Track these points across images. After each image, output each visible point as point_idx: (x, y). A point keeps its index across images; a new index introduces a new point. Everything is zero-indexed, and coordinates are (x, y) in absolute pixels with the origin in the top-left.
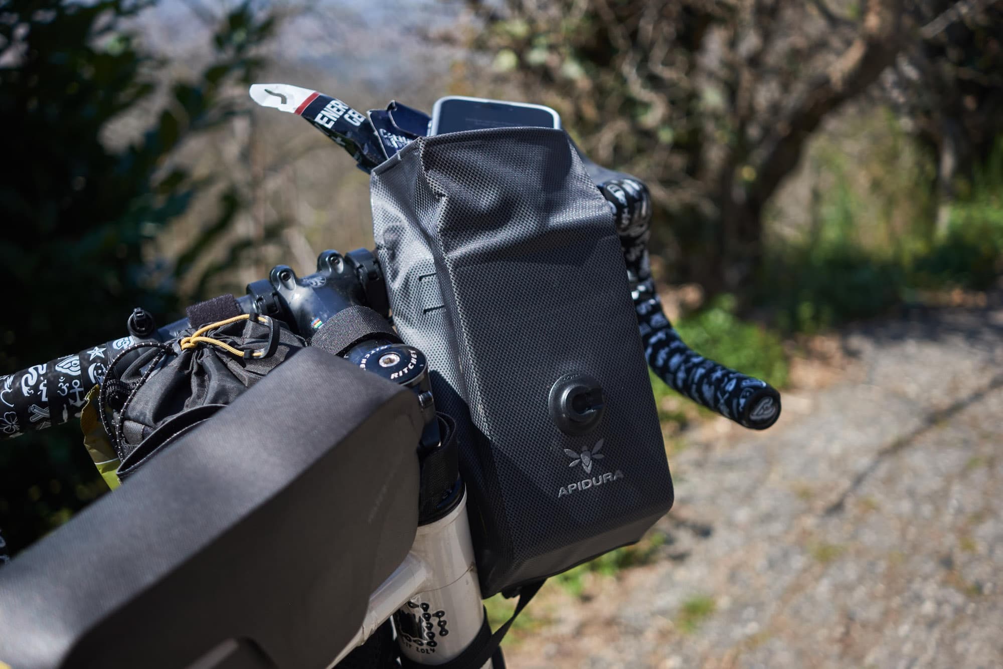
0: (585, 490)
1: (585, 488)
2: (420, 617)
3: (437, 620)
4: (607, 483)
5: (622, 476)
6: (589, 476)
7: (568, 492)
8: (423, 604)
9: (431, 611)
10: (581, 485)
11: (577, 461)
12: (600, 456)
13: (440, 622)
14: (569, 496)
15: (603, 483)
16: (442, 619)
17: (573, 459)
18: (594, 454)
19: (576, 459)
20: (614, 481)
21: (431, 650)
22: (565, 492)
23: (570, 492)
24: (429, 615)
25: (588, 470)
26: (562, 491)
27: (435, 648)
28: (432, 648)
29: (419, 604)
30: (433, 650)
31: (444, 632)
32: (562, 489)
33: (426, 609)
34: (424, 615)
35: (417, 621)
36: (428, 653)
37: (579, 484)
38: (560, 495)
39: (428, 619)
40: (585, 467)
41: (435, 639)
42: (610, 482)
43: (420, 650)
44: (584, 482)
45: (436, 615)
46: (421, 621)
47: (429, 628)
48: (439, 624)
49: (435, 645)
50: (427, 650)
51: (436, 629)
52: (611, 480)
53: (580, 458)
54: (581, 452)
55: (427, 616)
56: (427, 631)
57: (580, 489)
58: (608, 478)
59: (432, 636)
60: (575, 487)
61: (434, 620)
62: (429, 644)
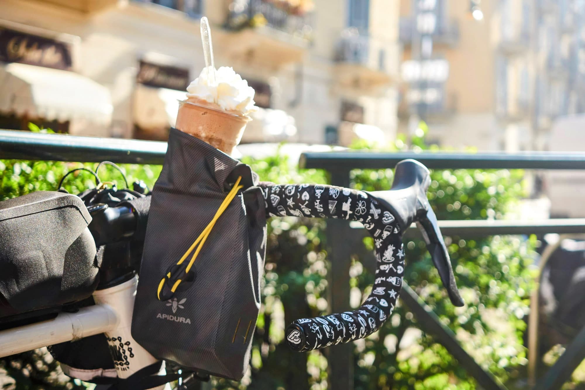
1: (170, 319)
2: (119, 346)
3: (127, 347)
4: (181, 322)
5: (190, 323)
6: (174, 315)
7: (162, 317)
8: (119, 337)
9: (123, 342)
10: (169, 317)
11: (170, 304)
12: (182, 307)
14: (162, 319)
15: (179, 322)
17: (168, 302)
18: (179, 304)
22: (160, 317)
23: (163, 318)
25: (174, 311)
26: (159, 316)
28: (128, 366)
29: (116, 337)
30: (128, 368)
31: (132, 355)
32: (160, 314)
33: (120, 341)
34: (120, 344)
35: (118, 349)
36: (126, 370)
37: (168, 316)
38: (158, 317)
39: (122, 347)
40: (173, 309)
41: (128, 360)
42: (183, 323)
43: (123, 369)
44: (171, 316)
45: (126, 344)
46: (119, 349)
47: (124, 353)
48: (128, 350)
49: (129, 364)
50: (126, 368)
51: (127, 353)
52: (184, 322)
53: (172, 303)
54: (174, 301)
55: (122, 345)
56: (123, 355)
57: (168, 319)
58: (183, 320)
59: (126, 358)
60: (166, 316)
61: (125, 347)
62: (126, 364)
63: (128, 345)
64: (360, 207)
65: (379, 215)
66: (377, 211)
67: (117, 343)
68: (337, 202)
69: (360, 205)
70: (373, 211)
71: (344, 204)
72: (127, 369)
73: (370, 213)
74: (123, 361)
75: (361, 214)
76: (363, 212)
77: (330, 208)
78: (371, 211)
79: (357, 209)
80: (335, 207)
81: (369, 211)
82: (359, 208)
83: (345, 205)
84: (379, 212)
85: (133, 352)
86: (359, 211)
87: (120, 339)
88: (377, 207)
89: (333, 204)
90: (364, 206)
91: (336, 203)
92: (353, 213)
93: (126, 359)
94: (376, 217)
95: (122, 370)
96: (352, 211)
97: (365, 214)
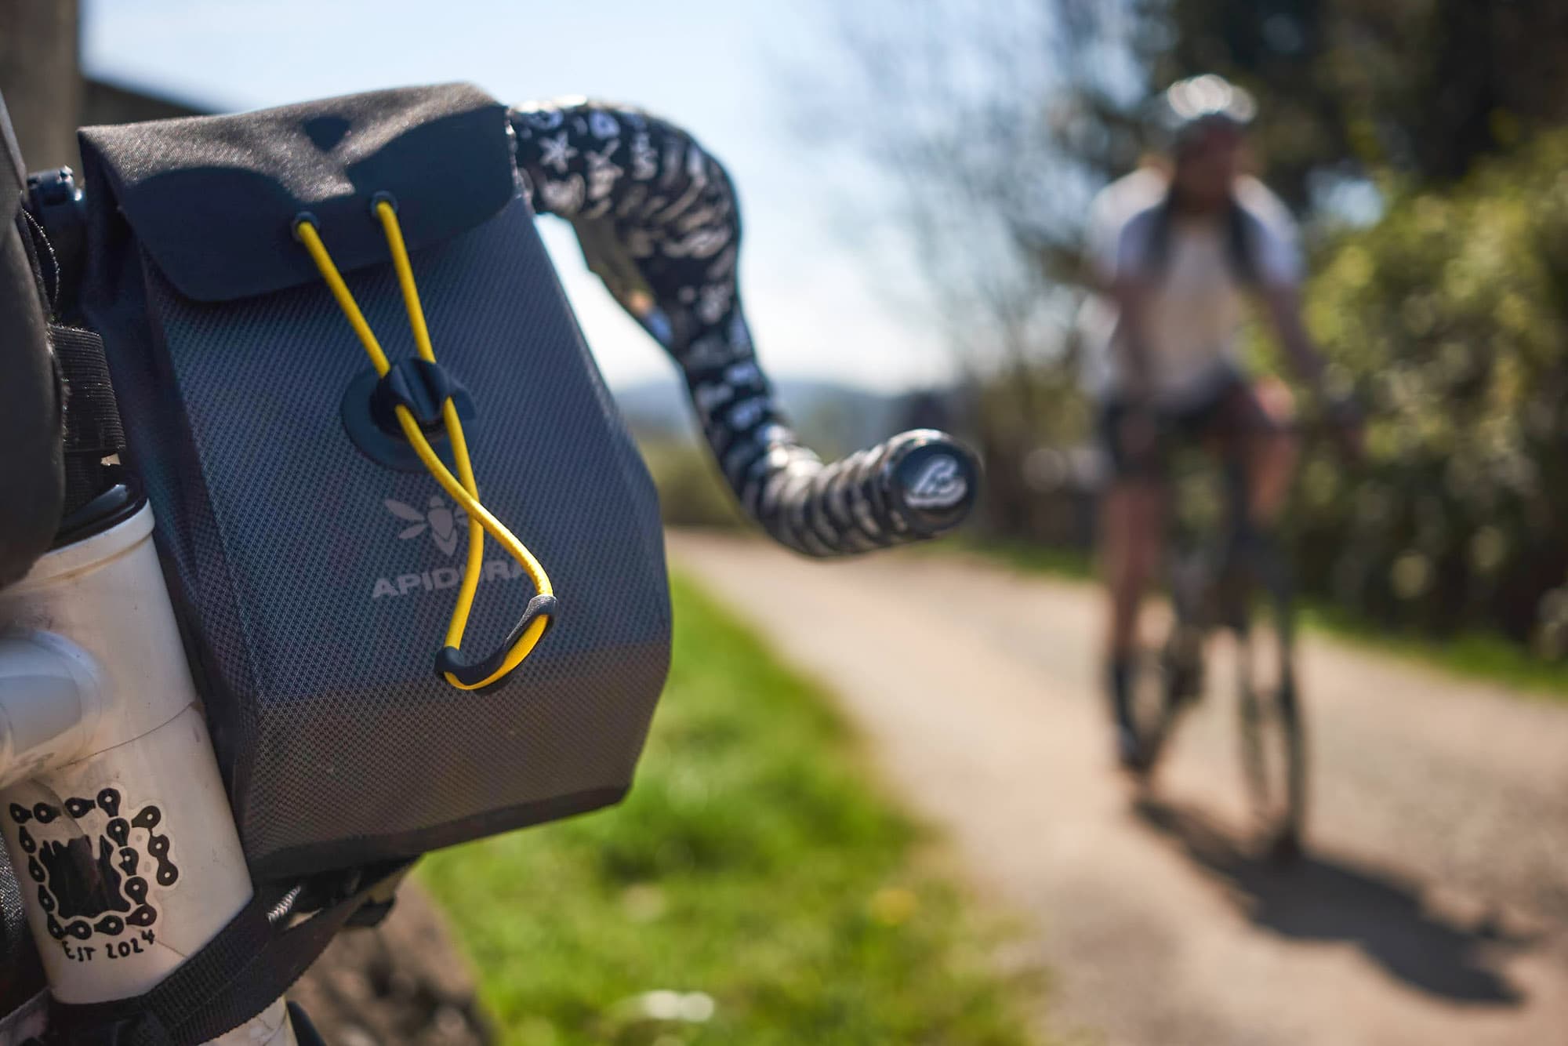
0: (441, 591)
1: (440, 585)
2: (102, 837)
3: (144, 833)
4: (496, 582)
7: (397, 590)
8: (103, 794)
9: (128, 812)
10: (431, 581)
11: (419, 529)
13: (153, 841)
14: (402, 597)
15: (486, 581)
16: (157, 831)
17: (407, 524)
19: (416, 523)
20: (512, 580)
21: (144, 937)
22: (390, 590)
23: (404, 591)
24: (122, 822)
25: (447, 549)
26: (383, 588)
27: (154, 928)
28: (146, 929)
29: (93, 796)
30: (149, 937)
31: (168, 874)
32: (382, 582)
33: (112, 809)
34: (110, 828)
35: (96, 854)
36: (137, 950)
37: (425, 575)
38: (377, 593)
39: (122, 838)
40: (439, 543)
41: (150, 899)
42: (503, 580)
43: (115, 951)
44: (436, 573)
45: (139, 821)
46: (106, 849)
47: (130, 867)
48: (151, 849)
49: (151, 920)
50: (134, 941)
51: (148, 868)
52: (507, 576)
53: (426, 521)
54: (429, 508)
55: (119, 831)
56: (125, 878)
57: (429, 587)
58: (499, 571)
59: (138, 889)
60: (416, 582)
61: (139, 840)
62: (135, 920)
63: (151, 825)
67: (96, 823)
72: (143, 944)
74: (125, 907)
85: (172, 857)
87: (110, 800)
93: (140, 896)
95: (111, 955)
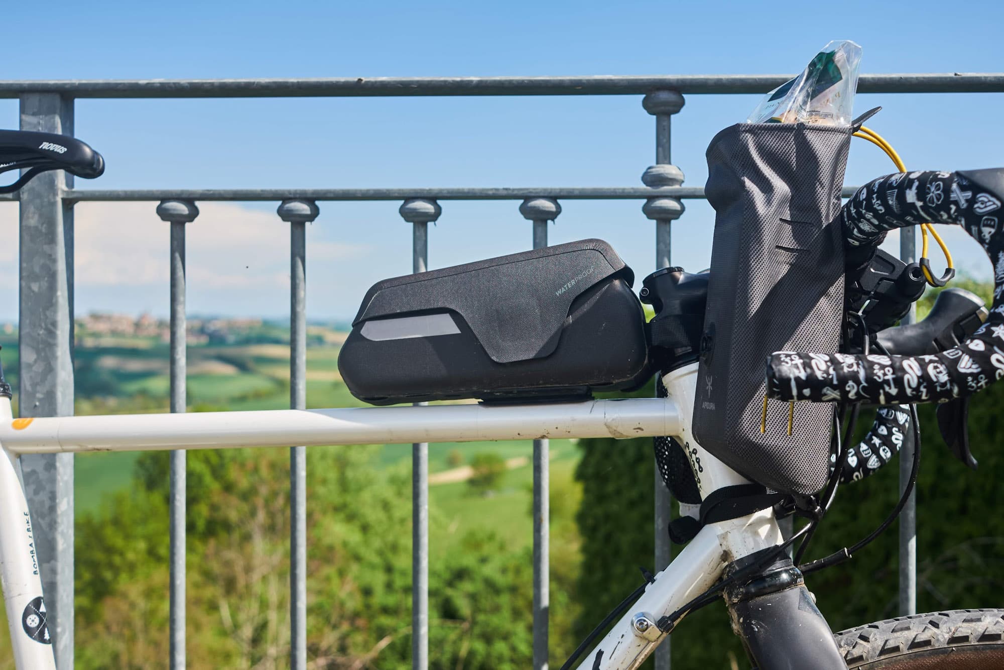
8: (687, 443)
9: (691, 449)
13: (696, 459)
24: (690, 452)
28: (700, 485)
64: (933, 192)
65: (967, 201)
66: (964, 195)
68: (896, 190)
69: (933, 189)
70: (955, 195)
71: (908, 191)
73: (952, 199)
75: (937, 204)
76: (938, 200)
77: (890, 202)
78: (952, 196)
79: (929, 196)
80: (896, 199)
81: (949, 197)
82: (931, 194)
83: (909, 194)
84: (969, 196)
86: (931, 198)
88: (963, 188)
89: (892, 196)
90: (938, 190)
91: (896, 192)
92: (924, 203)
94: (963, 204)
96: (921, 201)
97: (942, 201)
